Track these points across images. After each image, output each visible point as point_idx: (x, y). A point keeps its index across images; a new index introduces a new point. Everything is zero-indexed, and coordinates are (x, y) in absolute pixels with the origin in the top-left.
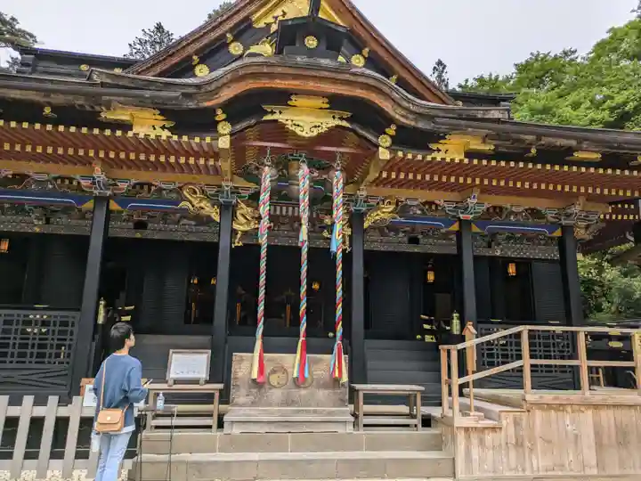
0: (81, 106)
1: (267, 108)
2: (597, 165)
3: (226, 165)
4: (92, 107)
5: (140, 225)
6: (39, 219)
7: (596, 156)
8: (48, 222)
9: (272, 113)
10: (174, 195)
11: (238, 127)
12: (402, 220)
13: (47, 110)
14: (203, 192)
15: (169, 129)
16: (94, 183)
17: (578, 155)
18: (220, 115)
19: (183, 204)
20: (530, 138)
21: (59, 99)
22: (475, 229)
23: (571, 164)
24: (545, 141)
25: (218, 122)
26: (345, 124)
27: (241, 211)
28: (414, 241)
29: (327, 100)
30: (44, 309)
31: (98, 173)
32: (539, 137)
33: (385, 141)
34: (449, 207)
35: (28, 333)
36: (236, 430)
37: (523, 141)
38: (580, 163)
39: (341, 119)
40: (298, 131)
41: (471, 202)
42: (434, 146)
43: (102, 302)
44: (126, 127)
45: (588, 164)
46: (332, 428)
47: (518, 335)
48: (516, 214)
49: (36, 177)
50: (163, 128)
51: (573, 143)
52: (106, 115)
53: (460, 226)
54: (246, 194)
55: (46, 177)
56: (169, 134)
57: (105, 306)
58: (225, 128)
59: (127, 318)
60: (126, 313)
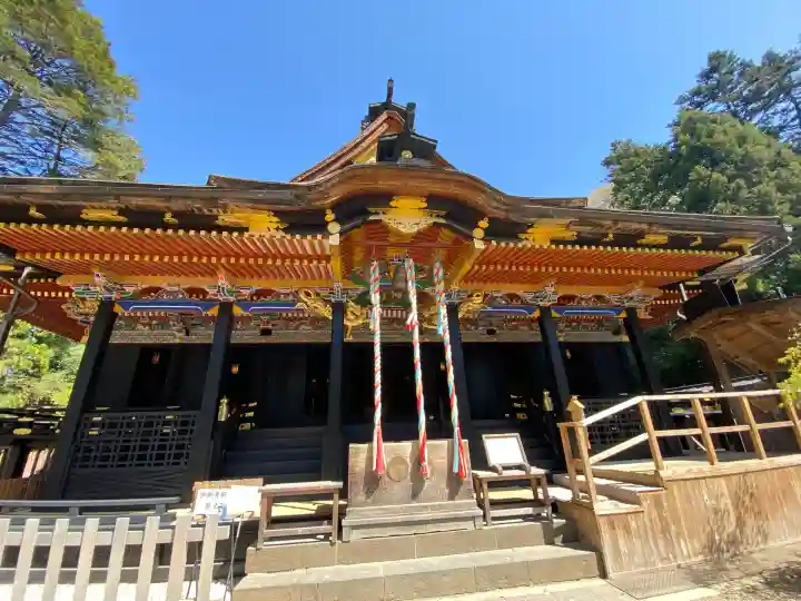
0: (199, 209)
1: (372, 210)
2: (664, 246)
3: (336, 266)
4: (211, 211)
5: (266, 332)
6: (179, 331)
7: (663, 239)
8: (187, 334)
9: (377, 213)
10: (291, 298)
11: (347, 226)
12: (489, 309)
13: (168, 217)
14: (318, 294)
15: (283, 230)
16: (219, 291)
17: (650, 239)
18: (330, 216)
19: (300, 305)
20: (608, 223)
21: (178, 205)
22: (554, 314)
23: (643, 246)
24: (620, 226)
25: (328, 223)
26: (442, 221)
27: (351, 309)
28: (491, 332)
29: (424, 200)
30: (175, 410)
31: (223, 282)
32: (616, 222)
33: (478, 233)
34: (529, 297)
35: (167, 434)
37: (602, 226)
38: (650, 246)
39: (438, 216)
40: (401, 228)
41: (549, 290)
42: (522, 236)
43: (225, 401)
44: (242, 230)
45: (657, 246)
48: (587, 300)
49: (168, 289)
50: (277, 229)
51: (645, 227)
52: (225, 219)
53: (541, 311)
54: (354, 294)
55: (176, 289)
56: (284, 234)
57: (228, 404)
58: (334, 228)
59: (251, 414)
60: (250, 410)
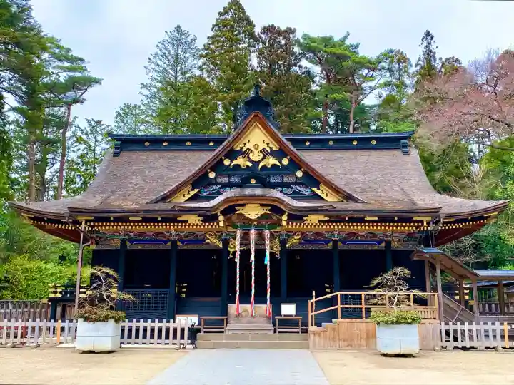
7: (375, 219)
9: (240, 210)
10: (203, 237)
11: (226, 217)
12: (304, 242)
13: (159, 219)
14: (216, 235)
15: (201, 221)
16: (171, 234)
17: (367, 219)
19: (207, 241)
22: (340, 244)
25: (219, 216)
26: (268, 212)
27: (231, 243)
33: (285, 218)
34: (327, 234)
36: (230, 333)
39: (266, 210)
40: (249, 216)
41: (336, 233)
42: (305, 218)
43: (177, 285)
44: (186, 222)
46: (266, 332)
47: (337, 295)
48: (362, 236)
52: (179, 218)
55: (152, 233)
58: (221, 218)
59: (185, 290)
60: (184, 287)
